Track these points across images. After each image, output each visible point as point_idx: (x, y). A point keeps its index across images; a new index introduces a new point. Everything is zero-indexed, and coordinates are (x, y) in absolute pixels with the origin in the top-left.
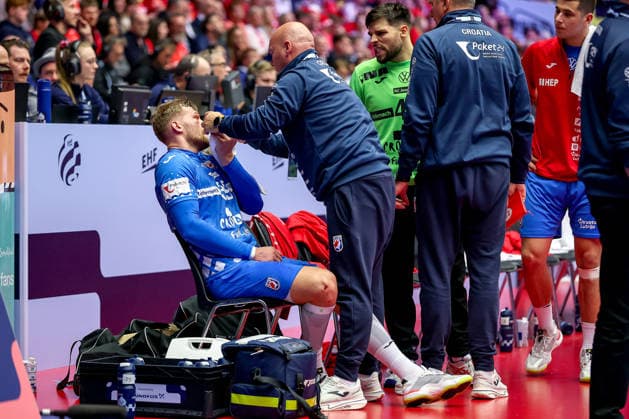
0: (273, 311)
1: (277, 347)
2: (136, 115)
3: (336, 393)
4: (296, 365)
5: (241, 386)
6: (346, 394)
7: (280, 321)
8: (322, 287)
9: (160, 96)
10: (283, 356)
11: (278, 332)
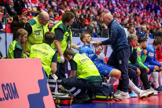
0: (105, 78)
1: (106, 85)
2: (76, 35)
3: (122, 95)
4: (110, 89)
5: (98, 94)
6: (124, 95)
7: (107, 80)
8: (118, 74)
9: (81, 31)
10: (107, 87)
11: (106, 82)
